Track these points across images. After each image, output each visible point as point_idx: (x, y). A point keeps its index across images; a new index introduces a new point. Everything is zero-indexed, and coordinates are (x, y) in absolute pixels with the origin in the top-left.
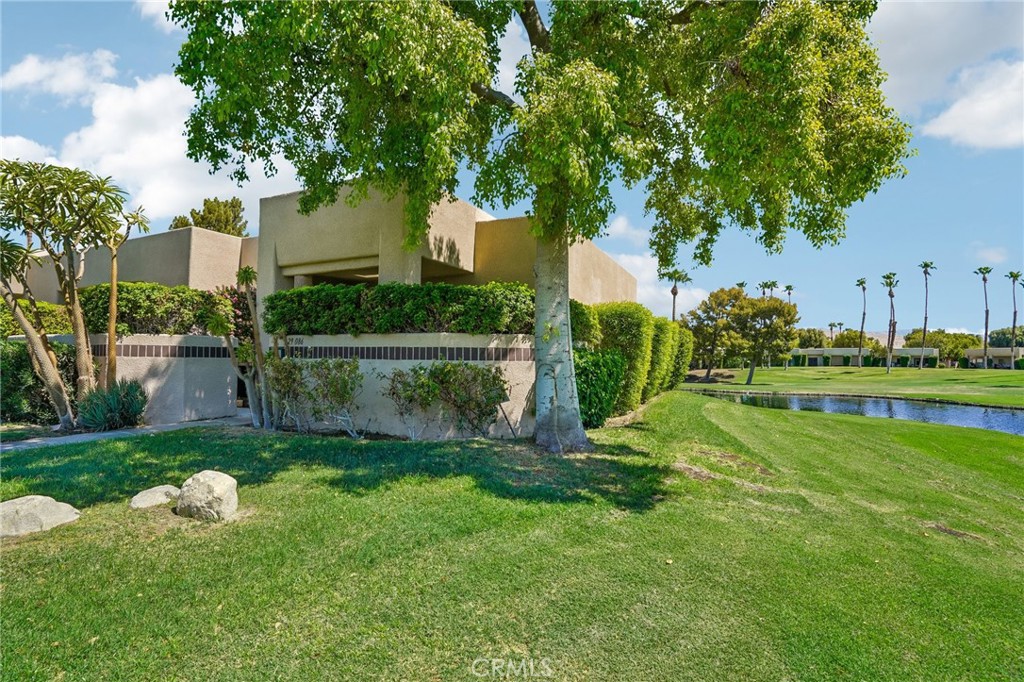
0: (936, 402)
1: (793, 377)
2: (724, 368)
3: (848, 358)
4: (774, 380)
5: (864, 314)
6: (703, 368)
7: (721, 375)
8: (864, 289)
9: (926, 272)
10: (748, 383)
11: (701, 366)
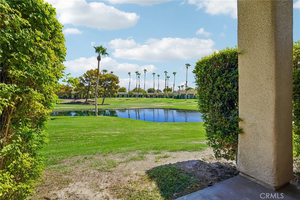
0: (173, 109)
1: (114, 101)
2: (90, 98)
3: (124, 95)
4: (112, 103)
5: (130, 82)
6: (83, 99)
7: (90, 101)
8: (130, 75)
9: (145, 72)
10: (102, 104)
11: (82, 98)
